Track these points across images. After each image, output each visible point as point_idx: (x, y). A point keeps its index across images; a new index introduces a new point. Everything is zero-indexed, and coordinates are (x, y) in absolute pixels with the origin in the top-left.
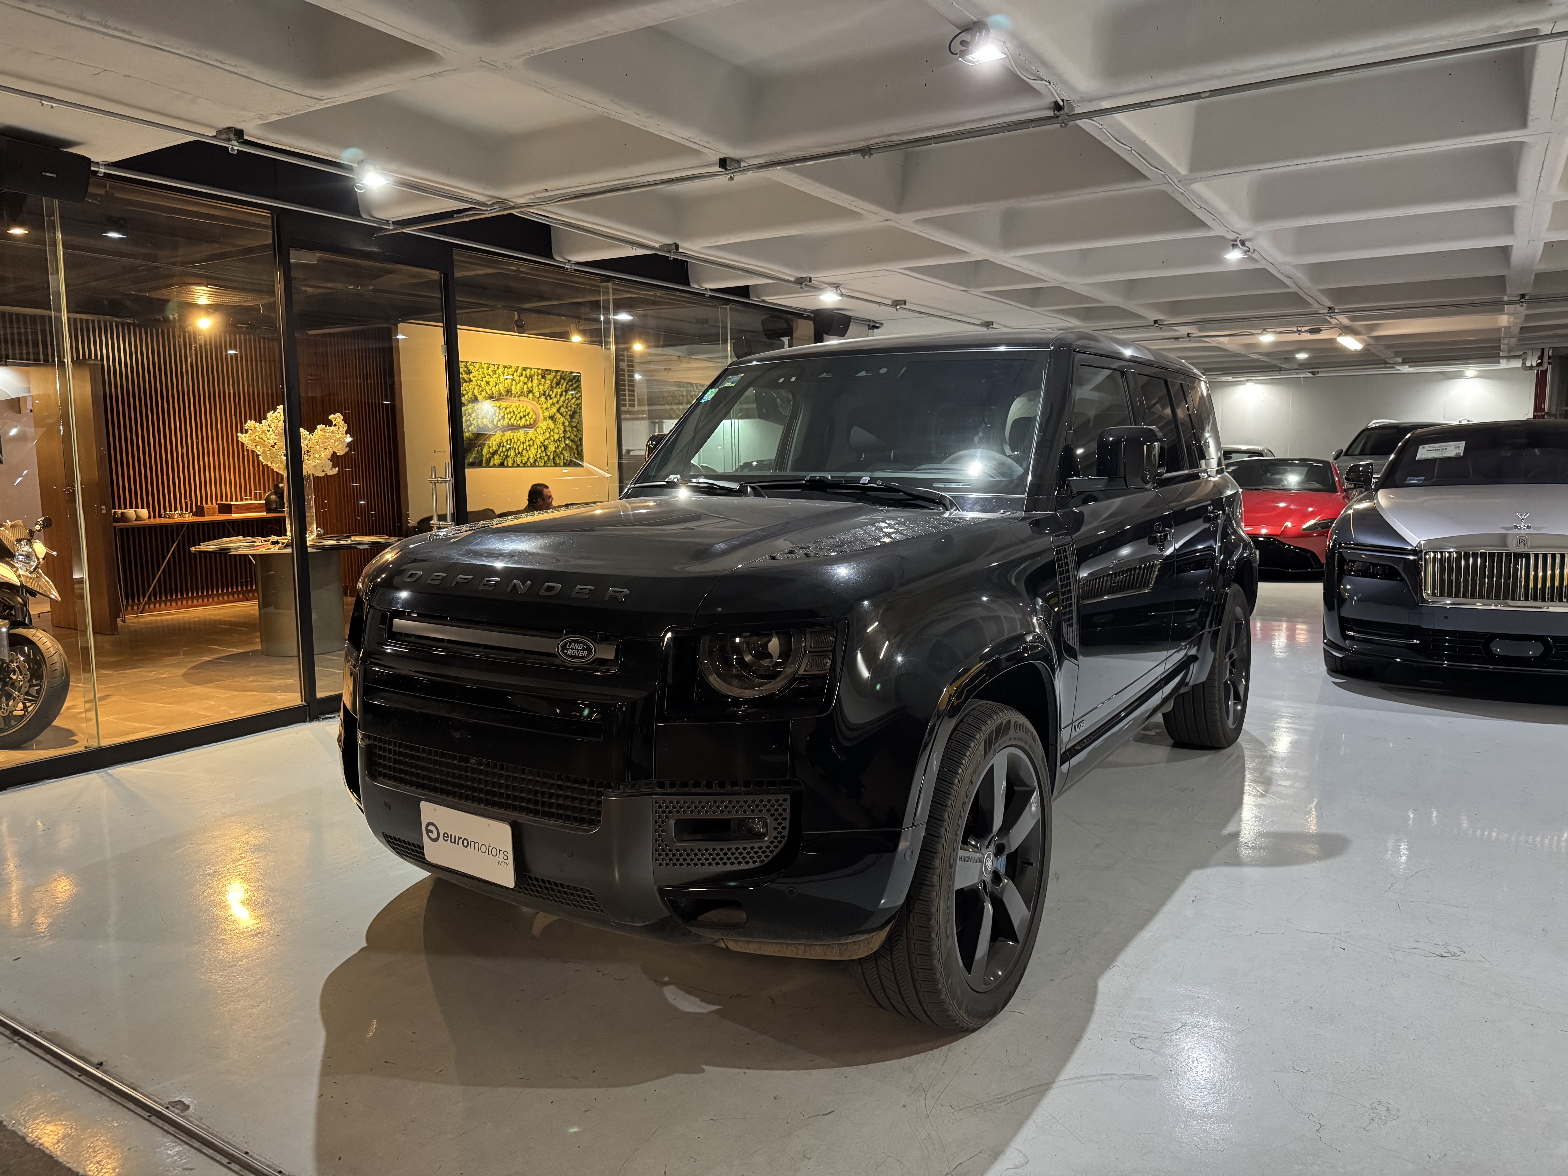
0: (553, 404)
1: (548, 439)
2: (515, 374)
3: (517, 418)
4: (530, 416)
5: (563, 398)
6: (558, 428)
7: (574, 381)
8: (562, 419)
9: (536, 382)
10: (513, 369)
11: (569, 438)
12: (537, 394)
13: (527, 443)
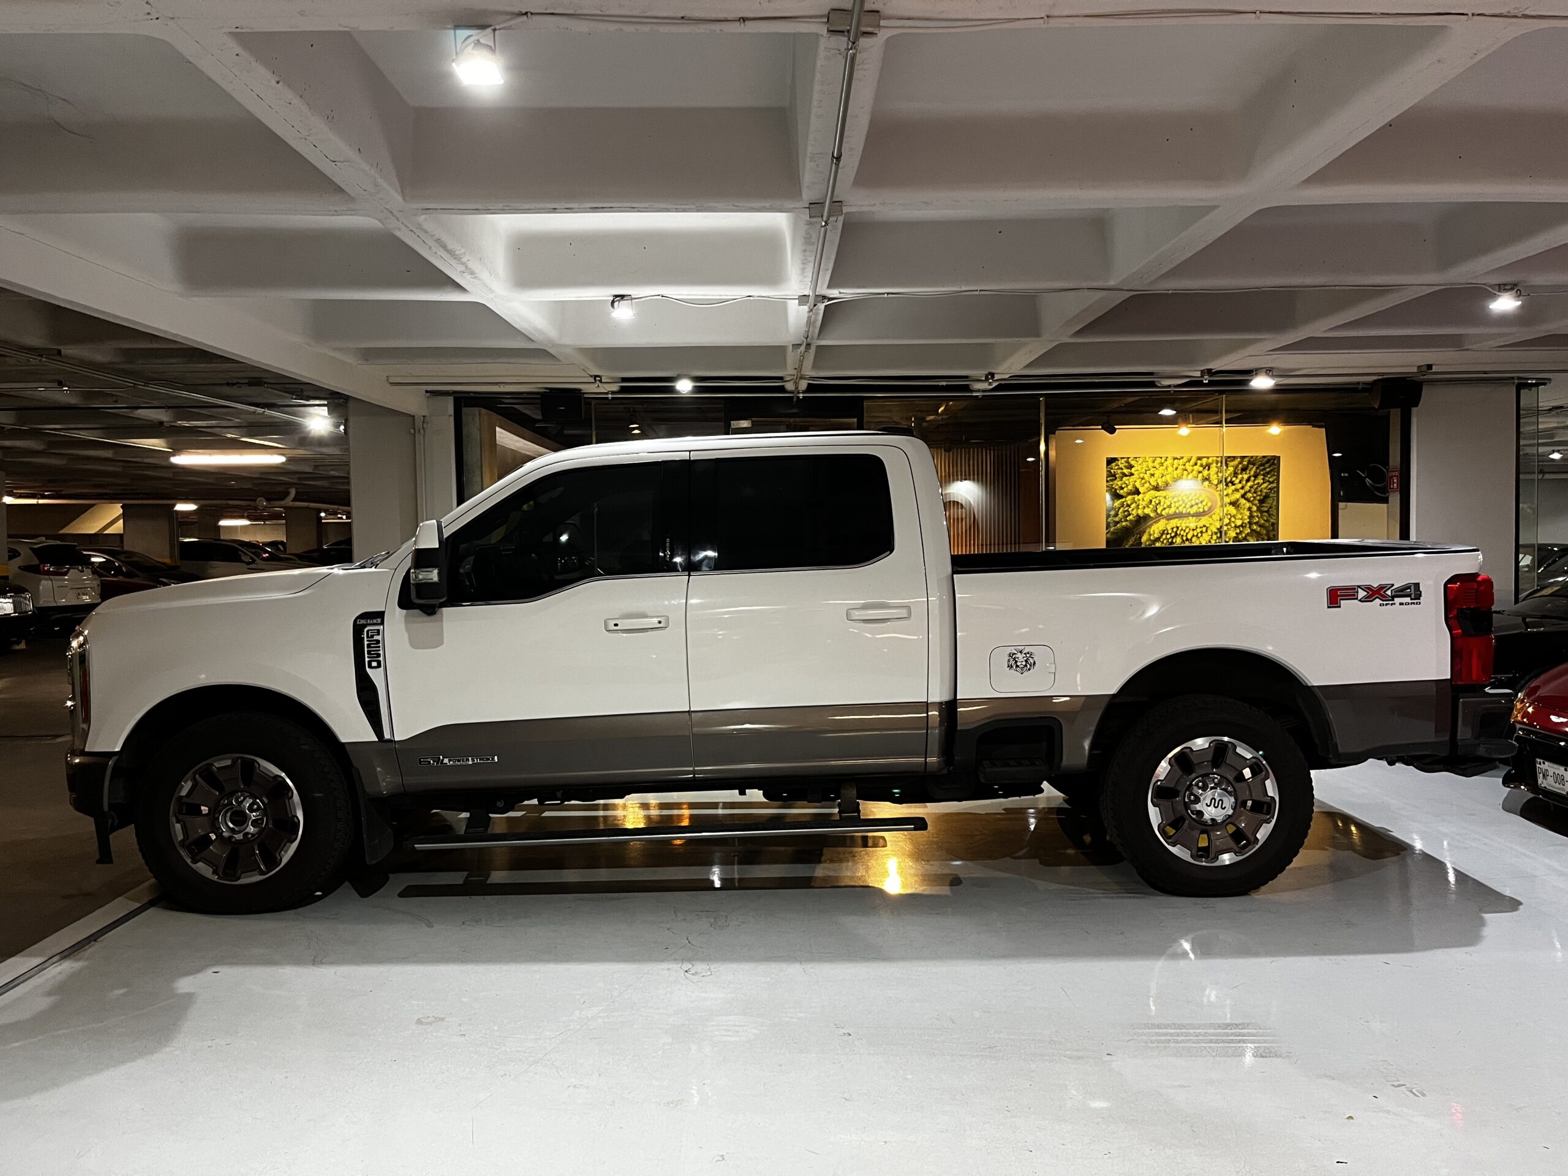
0: (1237, 490)
1: (1226, 525)
2: (1187, 464)
3: (1187, 506)
4: (1204, 503)
5: (1249, 484)
6: (1241, 514)
7: (1267, 465)
8: (1248, 505)
9: (1214, 469)
10: (1185, 460)
11: (1256, 523)
12: (1215, 482)
13: (1199, 530)
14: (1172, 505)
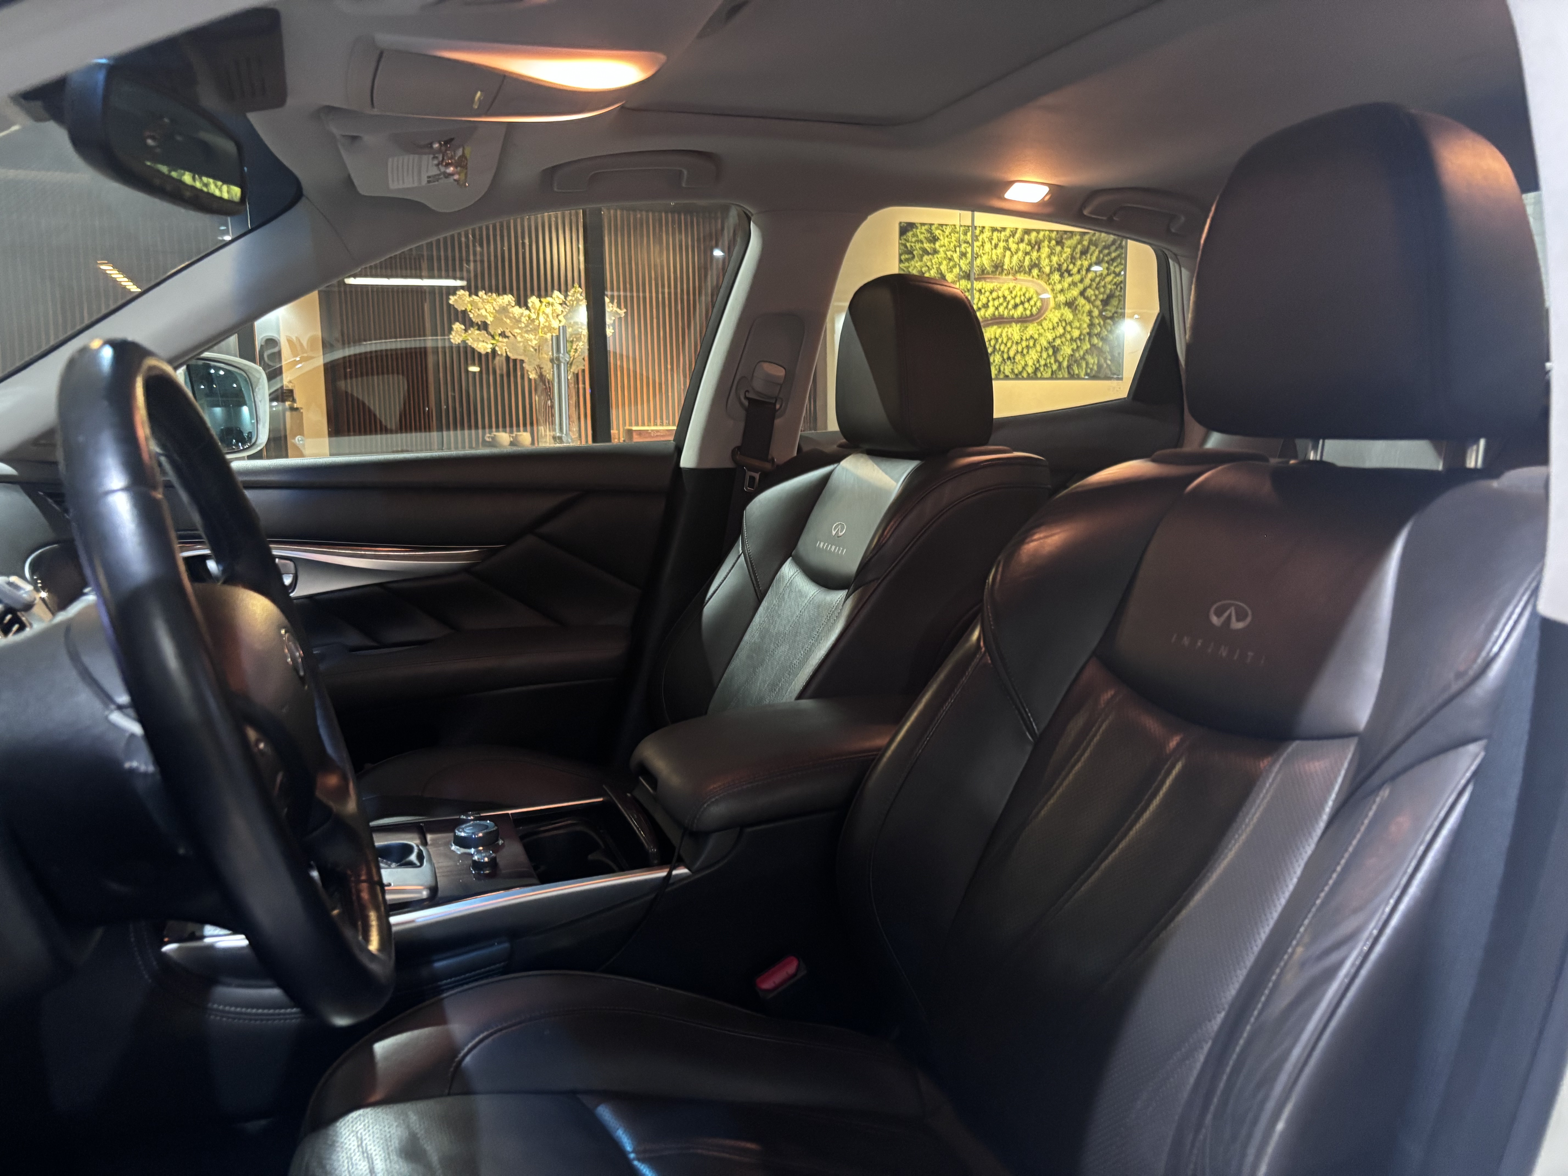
2: (1011, 240)
3: (1010, 306)
4: (1032, 303)
5: (1090, 275)
6: (1079, 320)
7: (1113, 248)
8: (1088, 307)
10: (1008, 233)
11: (1098, 335)
12: (1047, 270)
13: (1024, 344)
14: (990, 304)
